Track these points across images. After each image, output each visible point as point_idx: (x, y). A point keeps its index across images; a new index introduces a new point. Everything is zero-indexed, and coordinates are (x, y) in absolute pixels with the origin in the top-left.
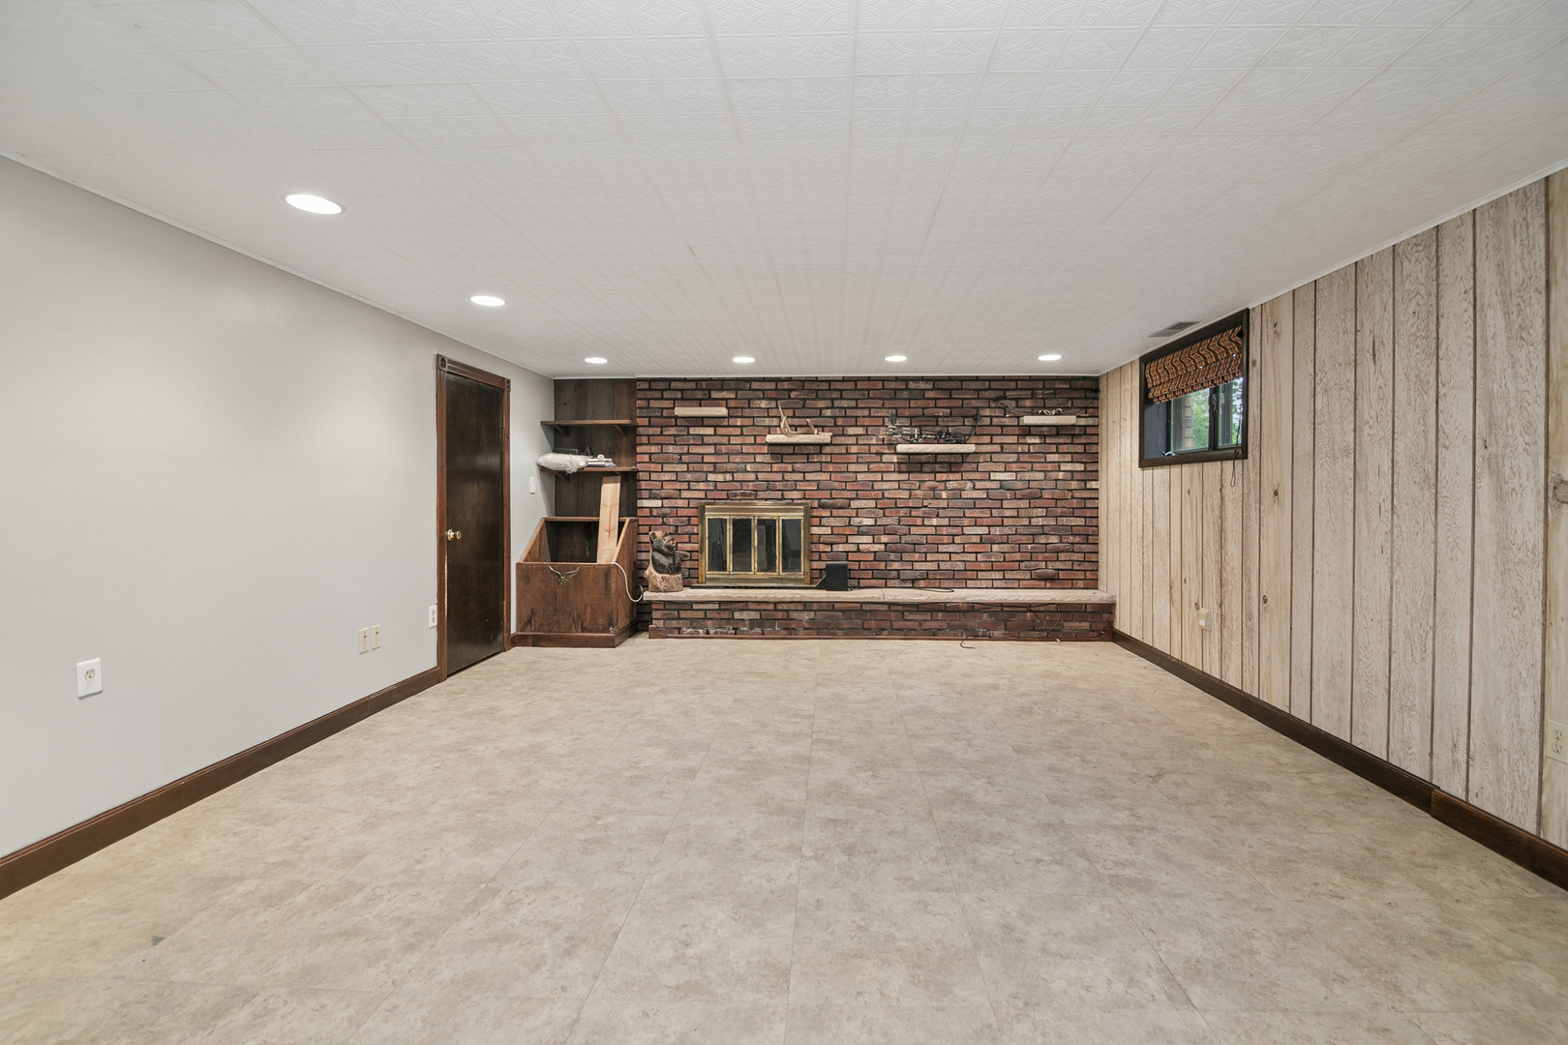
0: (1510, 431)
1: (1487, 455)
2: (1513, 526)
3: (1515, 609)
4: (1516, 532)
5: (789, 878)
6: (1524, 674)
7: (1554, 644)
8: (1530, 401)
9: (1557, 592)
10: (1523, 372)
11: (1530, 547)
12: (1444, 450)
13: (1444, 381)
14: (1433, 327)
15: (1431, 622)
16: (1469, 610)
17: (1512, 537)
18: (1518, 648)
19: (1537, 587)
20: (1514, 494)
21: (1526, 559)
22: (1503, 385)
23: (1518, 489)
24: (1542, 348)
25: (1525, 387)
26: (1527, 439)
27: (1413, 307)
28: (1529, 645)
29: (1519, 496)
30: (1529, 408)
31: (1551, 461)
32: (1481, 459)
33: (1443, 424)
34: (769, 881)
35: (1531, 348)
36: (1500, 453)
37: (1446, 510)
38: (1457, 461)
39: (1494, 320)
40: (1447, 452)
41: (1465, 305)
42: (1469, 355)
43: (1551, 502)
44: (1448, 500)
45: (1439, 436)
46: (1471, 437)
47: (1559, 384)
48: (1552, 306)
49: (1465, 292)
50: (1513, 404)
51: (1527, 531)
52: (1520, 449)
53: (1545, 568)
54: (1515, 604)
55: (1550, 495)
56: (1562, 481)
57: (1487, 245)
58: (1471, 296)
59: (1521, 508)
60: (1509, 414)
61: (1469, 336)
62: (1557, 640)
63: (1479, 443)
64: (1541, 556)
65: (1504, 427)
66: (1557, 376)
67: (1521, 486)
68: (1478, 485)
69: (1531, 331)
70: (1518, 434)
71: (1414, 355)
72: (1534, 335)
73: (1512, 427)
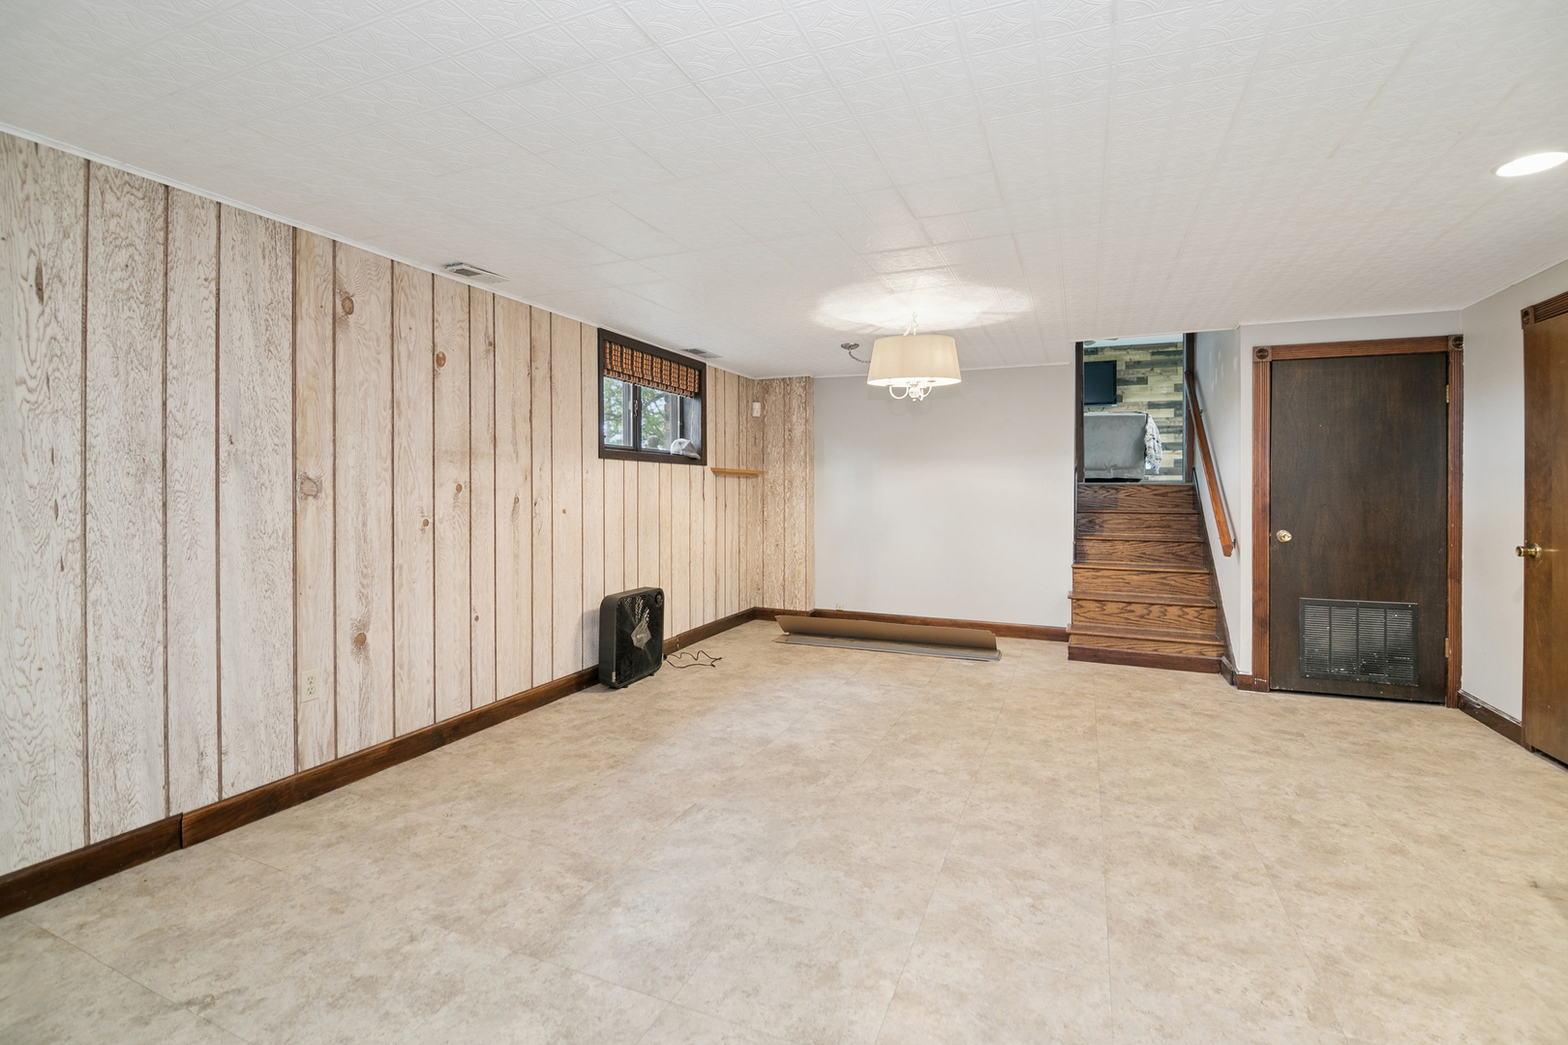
0: (259, 431)
1: (234, 451)
2: (263, 517)
3: (266, 591)
4: (266, 522)
5: (923, 953)
6: (278, 645)
7: (304, 609)
8: (278, 408)
9: (305, 567)
10: (271, 381)
11: (281, 534)
12: (175, 440)
13: (175, 363)
14: (158, 296)
15: (160, 635)
16: (215, 607)
17: (262, 528)
18: (272, 624)
19: (287, 567)
20: (263, 488)
21: (276, 545)
22: (251, 387)
23: (267, 484)
24: (289, 365)
25: (273, 395)
26: (276, 440)
27: (121, 257)
28: (282, 618)
29: (269, 490)
30: (277, 414)
31: (298, 462)
32: (226, 454)
33: (174, 411)
34: (947, 956)
35: (279, 364)
36: (248, 450)
37: (179, 506)
38: (193, 456)
39: (238, 324)
40: (181, 443)
41: (204, 292)
42: (211, 346)
43: (299, 494)
44: (183, 495)
45: (168, 423)
46: (214, 430)
47: (305, 400)
48: (298, 336)
49: (206, 280)
50: (261, 407)
51: (277, 520)
52: (270, 448)
53: (295, 551)
54: (266, 587)
55: (298, 489)
56: (308, 478)
57: (233, 247)
58: (213, 286)
59: (271, 501)
60: (257, 416)
61: (209, 327)
62: (306, 606)
63: (223, 439)
64: (291, 540)
65: (252, 426)
66: (303, 394)
67: (270, 481)
68: (222, 479)
69: (279, 349)
70: (267, 435)
71: (124, 317)
72: (282, 353)
73: (261, 428)
